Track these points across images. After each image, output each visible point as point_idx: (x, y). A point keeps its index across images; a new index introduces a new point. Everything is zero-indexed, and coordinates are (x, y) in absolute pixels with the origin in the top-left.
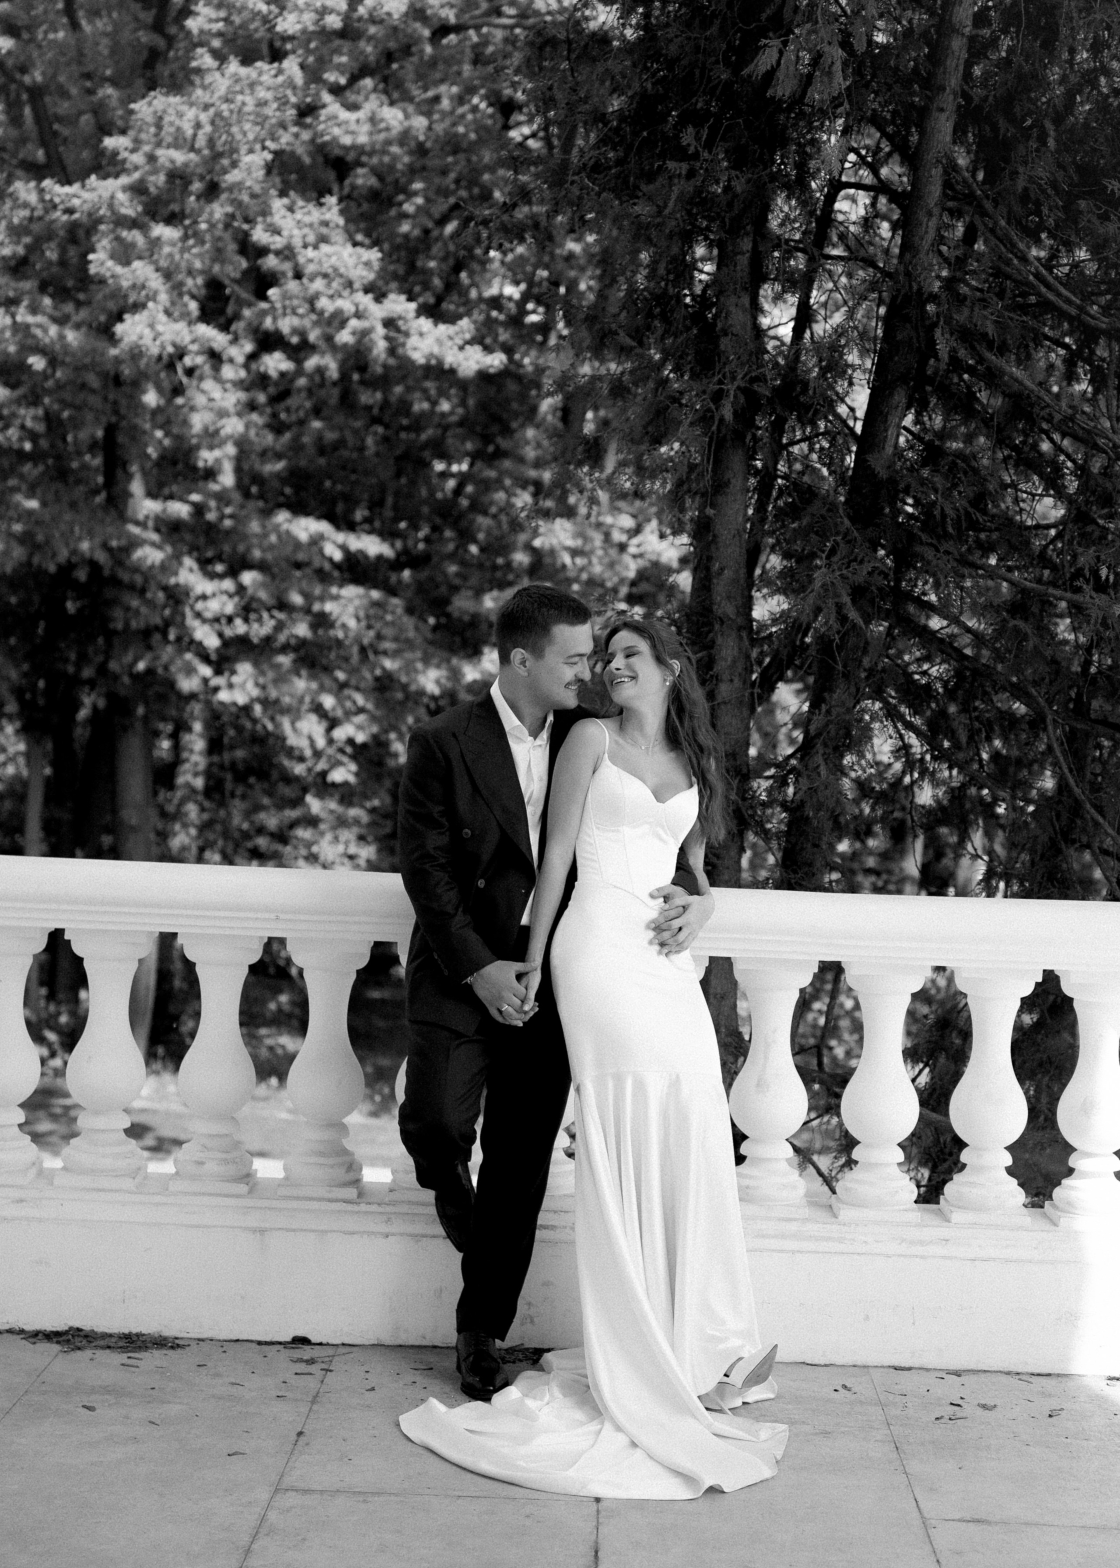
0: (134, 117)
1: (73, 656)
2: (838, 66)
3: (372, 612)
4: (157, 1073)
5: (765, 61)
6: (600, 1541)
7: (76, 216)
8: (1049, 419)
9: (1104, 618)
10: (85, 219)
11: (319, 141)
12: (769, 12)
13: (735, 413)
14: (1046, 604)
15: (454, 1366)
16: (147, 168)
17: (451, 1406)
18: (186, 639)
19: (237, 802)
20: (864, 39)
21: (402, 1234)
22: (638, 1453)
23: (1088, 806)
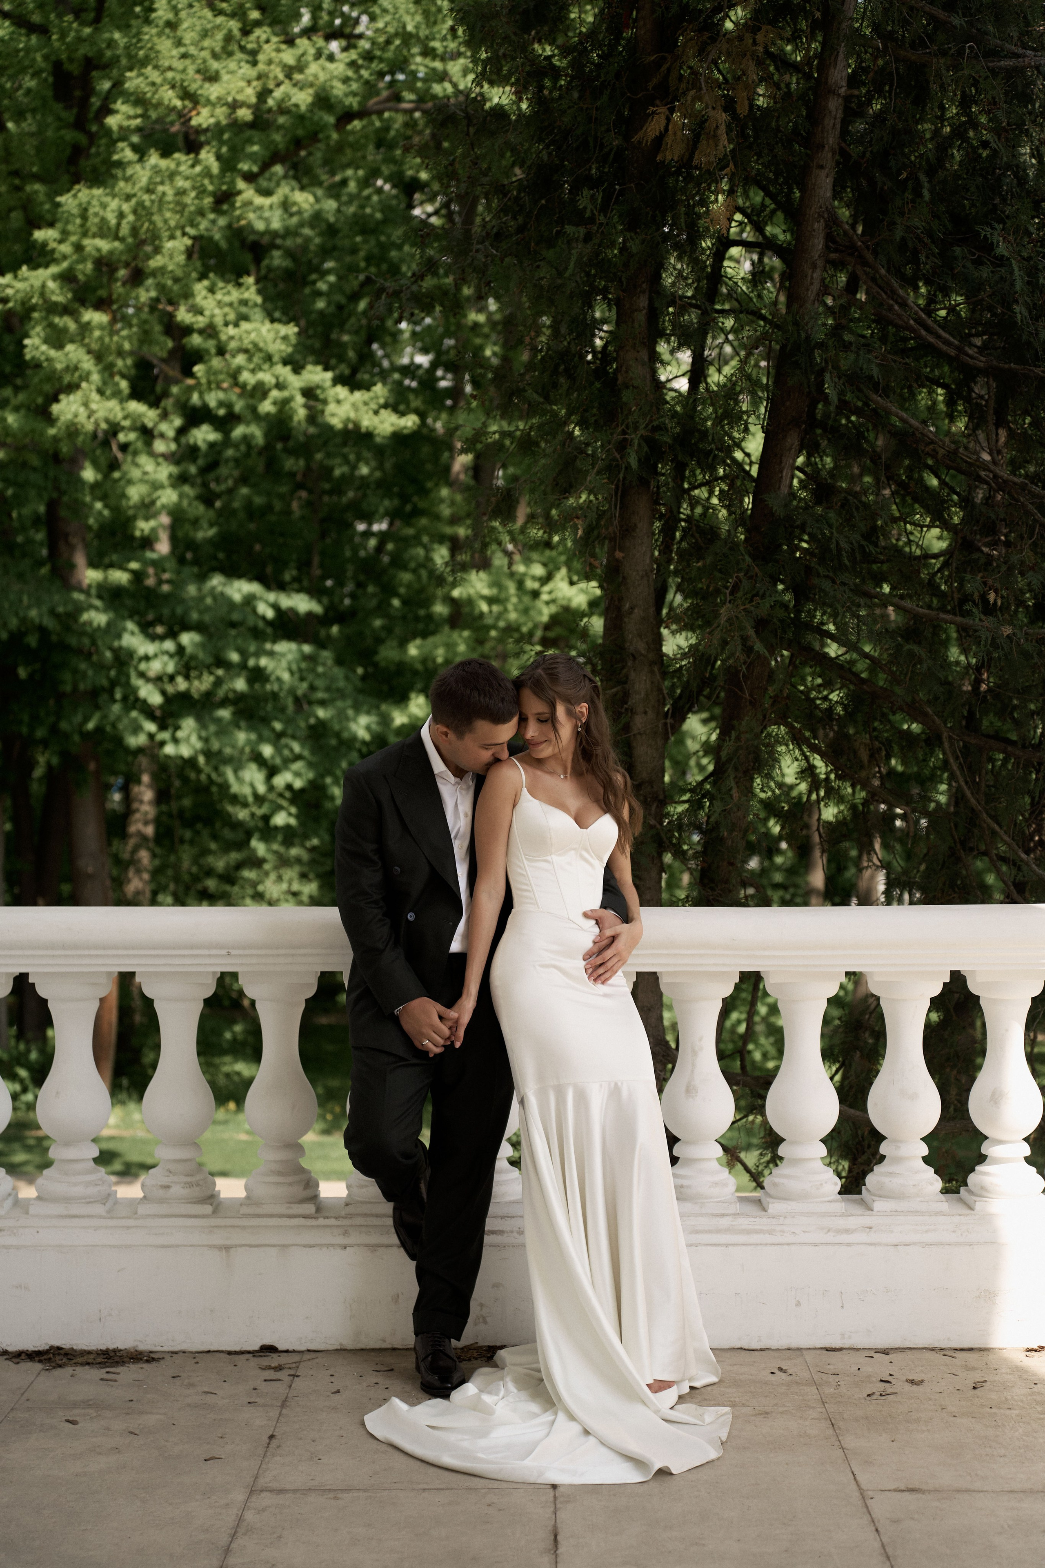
0: (60, 210)
1: (26, 718)
2: (723, 129)
3: (303, 665)
4: (123, 1103)
5: (653, 128)
6: (559, 1525)
7: (11, 305)
8: (934, 455)
9: (993, 639)
10: (19, 308)
11: (235, 225)
12: (655, 81)
13: (639, 460)
14: (937, 628)
15: (414, 1366)
16: (75, 257)
17: (412, 1404)
18: (132, 698)
19: (186, 847)
20: (746, 102)
21: (358, 1245)
22: (591, 1439)
23: (985, 816)
